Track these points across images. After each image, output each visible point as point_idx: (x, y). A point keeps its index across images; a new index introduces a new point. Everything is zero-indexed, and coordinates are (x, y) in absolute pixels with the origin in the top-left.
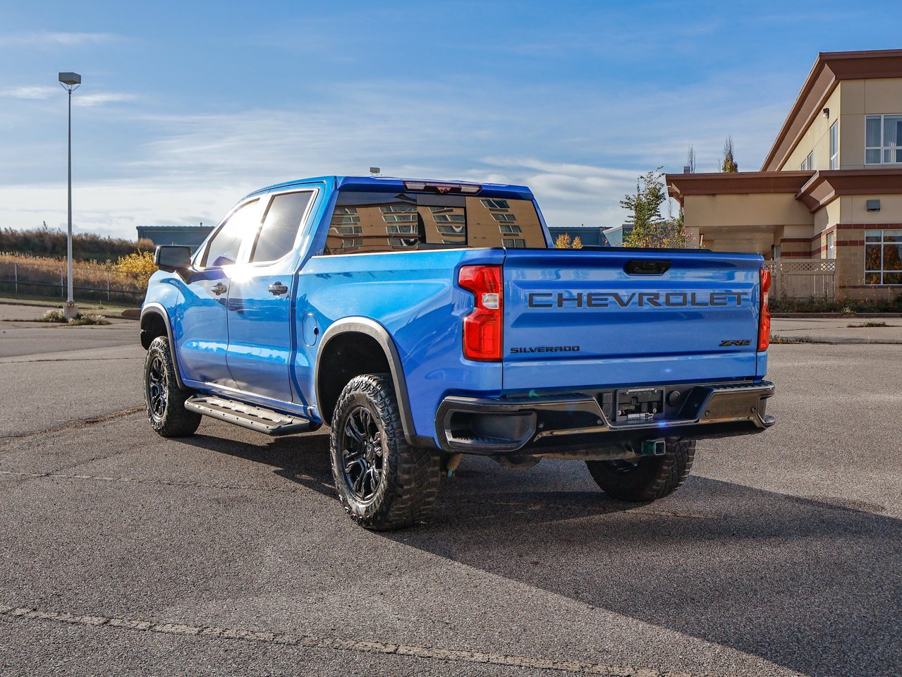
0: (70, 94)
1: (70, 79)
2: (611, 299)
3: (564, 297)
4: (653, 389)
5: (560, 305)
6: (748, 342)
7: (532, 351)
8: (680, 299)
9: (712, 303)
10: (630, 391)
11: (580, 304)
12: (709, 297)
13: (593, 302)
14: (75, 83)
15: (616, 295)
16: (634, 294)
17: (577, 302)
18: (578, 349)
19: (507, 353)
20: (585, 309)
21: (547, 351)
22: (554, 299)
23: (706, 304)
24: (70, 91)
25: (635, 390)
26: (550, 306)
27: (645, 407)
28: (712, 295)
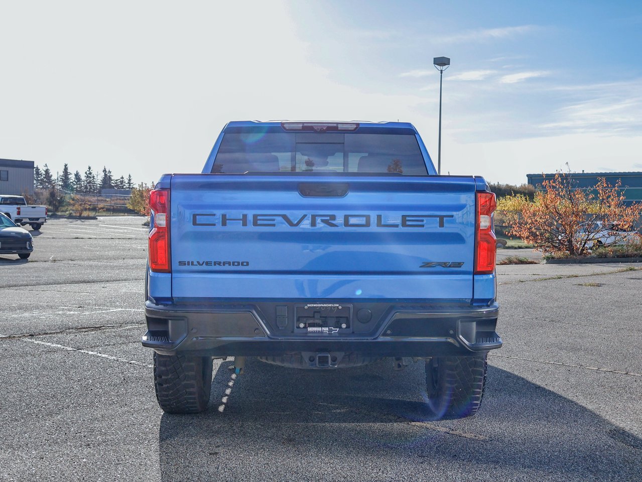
0: (441, 73)
1: (442, 62)
2: (280, 219)
3: (227, 217)
4: (338, 305)
5: (224, 224)
6: (459, 265)
7: (200, 264)
8: (362, 221)
9: (405, 225)
10: (308, 305)
11: (245, 224)
12: (400, 219)
13: (259, 222)
14: (445, 64)
15: (285, 217)
16: (305, 216)
17: (241, 222)
18: (248, 264)
19: (175, 266)
20: (250, 228)
21: (215, 265)
22: (218, 219)
23: (397, 226)
24: (441, 71)
25: (315, 305)
26: (214, 225)
28: (404, 217)
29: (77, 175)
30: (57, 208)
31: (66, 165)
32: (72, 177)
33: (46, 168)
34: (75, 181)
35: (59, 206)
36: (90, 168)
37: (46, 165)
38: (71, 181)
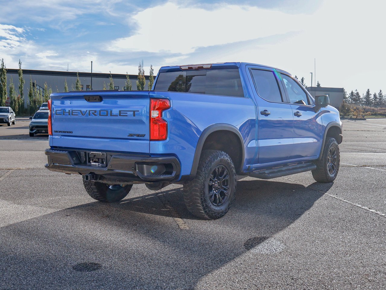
2: (79, 112)
4: (100, 153)
5: (64, 114)
6: (144, 136)
7: (59, 132)
9: (120, 115)
10: (91, 152)
15: (81, 111)
16: (87, 111)
17: (68, 113)
18: (72, 133)
20: (71, 116)
22: (62, 112)
23: (117, 116)
26: (61, 115)
27: (100, 161)
28: (120, 111)
29: (375, 95)
30: (346, 114)
31: (368, 90)
32: (372, 97)
33: (357, 92)
34: (373, 99)
35: (347, 113)
36: (381, 91)
37: (356, 90)
38: (372, 98)
